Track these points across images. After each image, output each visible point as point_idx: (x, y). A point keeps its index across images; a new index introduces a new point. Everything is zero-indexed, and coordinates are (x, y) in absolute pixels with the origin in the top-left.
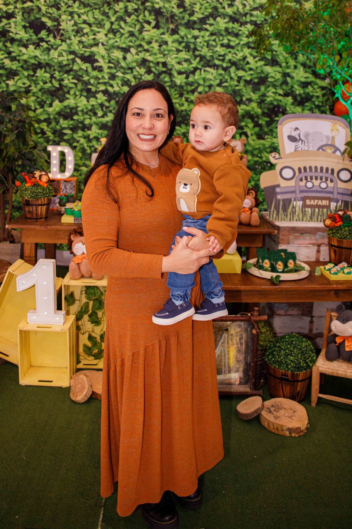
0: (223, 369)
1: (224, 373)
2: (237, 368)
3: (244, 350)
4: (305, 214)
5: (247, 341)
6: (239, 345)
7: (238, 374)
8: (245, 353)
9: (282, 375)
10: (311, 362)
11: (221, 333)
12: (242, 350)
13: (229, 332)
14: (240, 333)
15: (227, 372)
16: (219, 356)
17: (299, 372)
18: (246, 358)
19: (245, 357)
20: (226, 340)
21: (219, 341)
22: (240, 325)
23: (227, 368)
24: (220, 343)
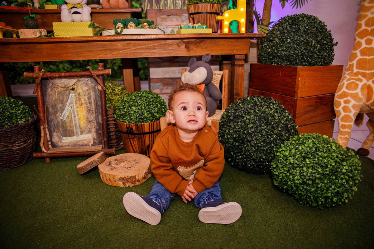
0: (75, 131)
1: (76, 134)
2: (90, 129)
3: (94, 110)
4: (176, 5)
5: (96, 99)
6: (89, 105)
7: (91, 134)
8: (95, 113)
9: (127, 128)
10: (157, 113)
11: (67, 92)
12: (91, 109)
13: (76, 91)
14: (88, 92)
15: (79, 133)
16: (68, 117)
17: (143, 123)
18: (97, 118)
19: (96, 116)
20: (74, 100)
21: (67, 101)
22: (86, 83)
23: (79, 129)
24: (68, 104)
